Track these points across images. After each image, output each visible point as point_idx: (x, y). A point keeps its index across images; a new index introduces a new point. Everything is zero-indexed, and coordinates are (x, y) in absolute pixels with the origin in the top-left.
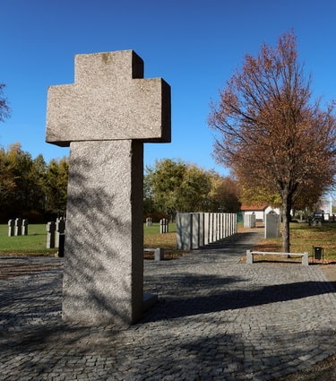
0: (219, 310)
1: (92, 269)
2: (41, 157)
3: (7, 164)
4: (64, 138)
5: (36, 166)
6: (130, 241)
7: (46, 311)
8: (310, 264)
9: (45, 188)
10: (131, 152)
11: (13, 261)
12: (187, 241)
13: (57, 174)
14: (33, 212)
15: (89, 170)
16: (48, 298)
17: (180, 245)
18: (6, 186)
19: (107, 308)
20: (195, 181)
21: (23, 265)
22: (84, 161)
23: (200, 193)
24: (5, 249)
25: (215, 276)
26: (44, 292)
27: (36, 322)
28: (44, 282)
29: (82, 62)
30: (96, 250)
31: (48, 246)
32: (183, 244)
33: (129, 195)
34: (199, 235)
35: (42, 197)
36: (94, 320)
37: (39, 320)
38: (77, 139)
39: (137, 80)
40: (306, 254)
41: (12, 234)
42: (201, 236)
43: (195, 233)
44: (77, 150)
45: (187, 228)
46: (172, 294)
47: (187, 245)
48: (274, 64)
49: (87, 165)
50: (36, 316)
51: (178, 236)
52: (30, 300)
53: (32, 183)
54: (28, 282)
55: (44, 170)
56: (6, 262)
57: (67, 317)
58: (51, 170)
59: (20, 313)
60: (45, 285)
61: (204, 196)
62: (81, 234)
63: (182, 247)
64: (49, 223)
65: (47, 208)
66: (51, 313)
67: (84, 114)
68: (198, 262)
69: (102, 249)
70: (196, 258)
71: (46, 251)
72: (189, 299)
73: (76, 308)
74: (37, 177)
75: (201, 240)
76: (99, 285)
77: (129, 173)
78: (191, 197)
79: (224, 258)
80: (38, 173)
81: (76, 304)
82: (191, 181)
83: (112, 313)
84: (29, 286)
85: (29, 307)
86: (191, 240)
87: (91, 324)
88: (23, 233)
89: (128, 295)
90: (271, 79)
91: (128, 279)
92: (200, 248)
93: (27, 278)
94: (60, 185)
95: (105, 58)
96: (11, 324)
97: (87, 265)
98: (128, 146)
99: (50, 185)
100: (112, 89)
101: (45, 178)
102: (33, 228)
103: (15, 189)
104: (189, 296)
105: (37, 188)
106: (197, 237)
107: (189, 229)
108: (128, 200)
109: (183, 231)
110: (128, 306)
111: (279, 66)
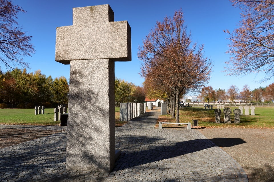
0: (159, 160)
1: (84, 138)
2: (50, 77)
3: (34, 80)
4: (67, 58)
5: (48, 81)
6: (108, 121)
7: (56, 162)
8: (192, 129)
9: (52, 91)
10: (109, 66)
11: (37, 129)
12: (125, 117)
13: (58, 85)
14: (47, 103)
15: (82, 78)
16: (57, 153)
17: (122, 119)
18: (34, 90)
19: (94, 162)
20: (123, 88)
21: (42, 131)
22: (79, 72)
23: (126, 93)
24: (33, 122)
25: (146, 137)
26: (54, 149)
27: (50, 171)
28: (54, 142)
29: (77, 12)
30: (87, 126)
31: (55, 120)
32: (123, 118)
33: (107, 93)
34: (131, 113)
35: (51, 95)
36: (86, 169)
37: (52, 169)
38: (75, 59)
39: (112, 22)
40: (189, 123)
41: (37, 114)
42: (132, 114)
43: (129, 113)
44: (75, 65)
45: (125, 110)
46: (127, 148)
47: (125, 119)
48: (171, 27)
49: (81, 75)
50: (50, 167)
51: (121, 115)
52: (46, 154)
53: (46, 89)
54: (45, 141)
55: (52, 83)
56: (33, 129)
57: (69, 167)
58: (55, 83)
59: (41, 164)
60: (54, 143)
61: (128, 95)
62: (77, 117)
63: (123, 120)
64: (55, 108)
65: (54, 101)
66: (59, 164)
67: (79, 44)
68: (133, 128)
69: (90, 126)
70: (132, 126)
71: (54, 122)
72: (138, 152)
73: (75, 162)
74: (48, 86)
75: (132, 116)
76: (89, 148)
77: (108, 79)
78: (121, 95)
79: (146, 126)
80: (49, 84)
81: (75, 159)
82: (122, 88)
83: (97, 165)
84: (45, 145)
85: (46, 160)
86: (127, 116)
87: (85, 172)
88: (42, 113)
89: (107, 154)
90: (170, 35)
91: (108, 144)
92: (131, 120)
93: (44, 139)
94: (60, 90)
95: (92, 10)
96: (34, 173)
97: (81, 136)
98: (106, 62)
99: (55, 90)
100: (96, 28)
101: (52, 86)
102: (47, 110)
103: (38, 92)
104: (137, 150)
105: (49, 91)
106: (130, 115)
107: (126, 111)
108: (107, 96)
109: (123, 112)
110: (108, 161)
111: (173, 28)
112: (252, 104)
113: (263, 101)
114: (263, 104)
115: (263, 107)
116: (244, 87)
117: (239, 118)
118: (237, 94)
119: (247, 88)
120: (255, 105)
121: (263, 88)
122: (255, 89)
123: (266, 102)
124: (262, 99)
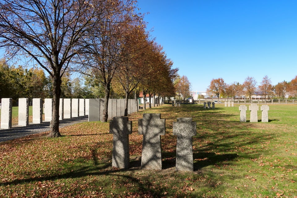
112: (272, 101)
113: (287, 96)
114: (286, 101)
115: (286, 104)
116: (263, 80)
117: (189, 151)
118: (255, 88)
119: (267, 81)
120: (277, 102)
121: (287, 82)
122: (279, 84)
123: (291, 98)
124: (286, 94)
